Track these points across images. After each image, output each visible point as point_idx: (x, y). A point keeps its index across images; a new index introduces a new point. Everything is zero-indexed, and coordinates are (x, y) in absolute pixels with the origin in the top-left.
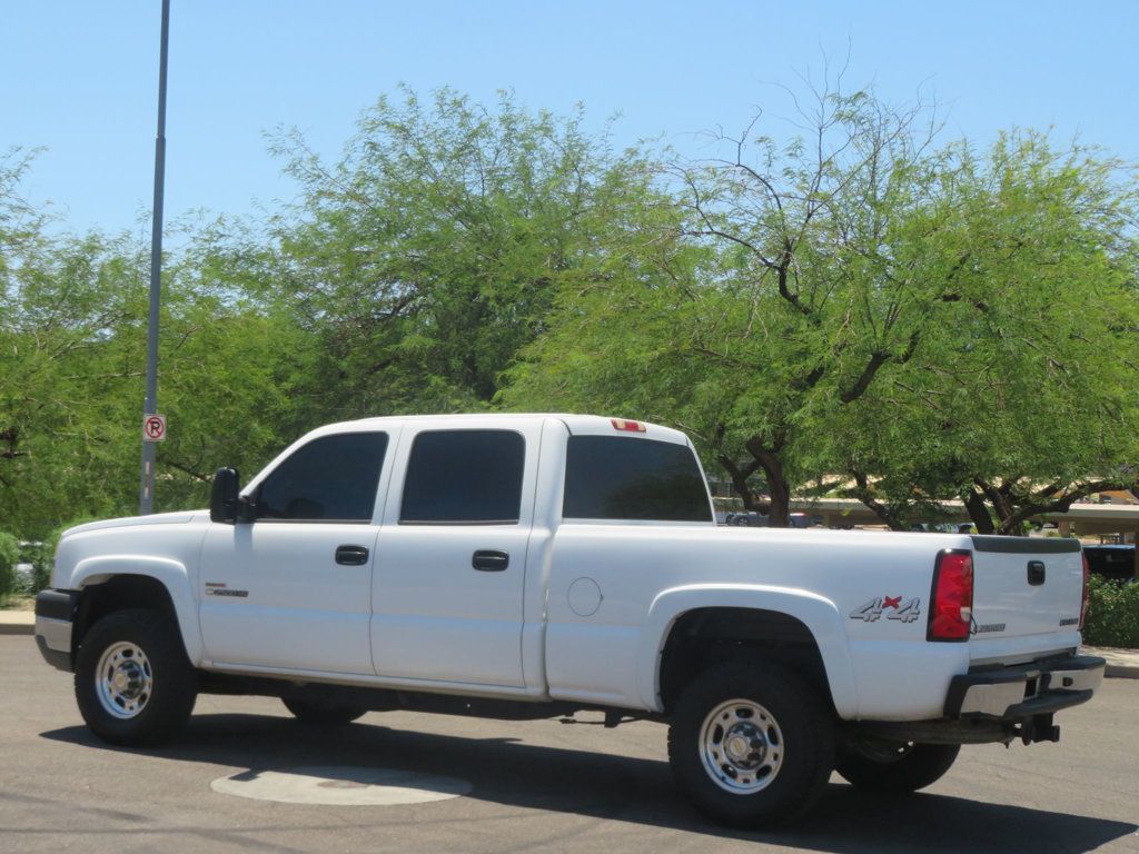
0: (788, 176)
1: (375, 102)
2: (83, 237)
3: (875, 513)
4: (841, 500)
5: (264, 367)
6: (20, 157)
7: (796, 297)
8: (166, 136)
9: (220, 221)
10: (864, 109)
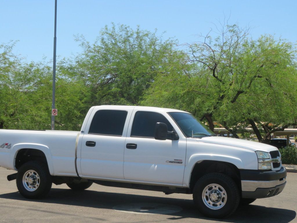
0: (215, 46)
1: (104, 27)
2: (29, 63)
3: (230, 132)
4: (218, 128)
5: (76, 96)
6: (12, 43)
7: (217, 77)
8: (57, 37)
9: (64, 59)
10: (235, 29)
